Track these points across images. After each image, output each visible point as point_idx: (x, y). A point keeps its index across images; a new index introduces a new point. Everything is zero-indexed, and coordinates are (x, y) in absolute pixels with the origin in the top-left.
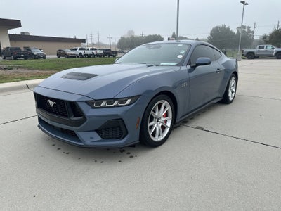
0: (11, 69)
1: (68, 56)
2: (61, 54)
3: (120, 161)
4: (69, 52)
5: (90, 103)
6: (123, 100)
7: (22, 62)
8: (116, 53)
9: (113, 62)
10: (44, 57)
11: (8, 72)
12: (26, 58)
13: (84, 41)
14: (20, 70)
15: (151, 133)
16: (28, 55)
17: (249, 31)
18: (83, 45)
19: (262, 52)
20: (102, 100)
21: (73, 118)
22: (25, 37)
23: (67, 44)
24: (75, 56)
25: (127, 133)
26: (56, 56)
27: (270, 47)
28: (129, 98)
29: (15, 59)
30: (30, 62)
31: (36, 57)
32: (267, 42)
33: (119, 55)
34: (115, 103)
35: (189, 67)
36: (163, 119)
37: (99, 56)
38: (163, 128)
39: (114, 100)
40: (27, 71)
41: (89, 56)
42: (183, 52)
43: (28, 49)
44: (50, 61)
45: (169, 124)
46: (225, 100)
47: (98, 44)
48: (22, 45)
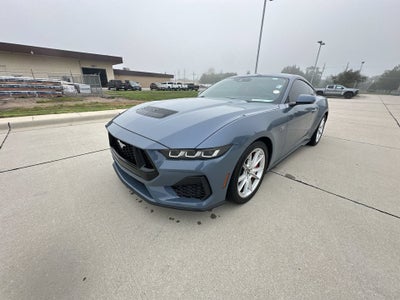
0: (113, 98)
1: (159, 89)
2: (153, 87)
3: (199, 223)
4: (160, 86)
5: (164, 153)
6: (208, 151)
7: (123, 92)
8: (198, 87)
9: (196, 96)
10: (140, 89)
11: (111, 101)
12: (126, 90)
13: (172, 76)
14: (121, 100)
15: (240, 190)
16: (128, 87)
17: (318, 72)
18: (172, 80)
19: (331, 91)
20: (180, 150)
21: (143, 169)
22: (125, 72)
23: (158, 79)
24: (164, 89)
25: (211, 193)
26: (149, 89)
27: (339, 87)
28: (217, 148)
29: (118, 90)
30: (129, 93)
31: (134, 89)
32: (335, 83)
33: (200, 89)
34: (198, 154)
35: (287, 106)
36: (254, 170)
37: (184, 89)
38: (253, 179)
39: (196, 150)
40: (125, 101)
41: (176, 89)
42: (280, 87)
43: (128, 82)
44: (144, 92)
45: (259, 175)
46: (312, 142)
47: (184, 80)
48: (123, 79)
